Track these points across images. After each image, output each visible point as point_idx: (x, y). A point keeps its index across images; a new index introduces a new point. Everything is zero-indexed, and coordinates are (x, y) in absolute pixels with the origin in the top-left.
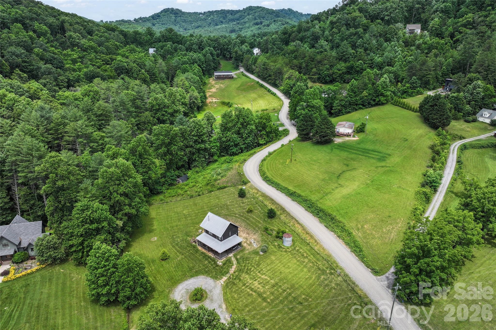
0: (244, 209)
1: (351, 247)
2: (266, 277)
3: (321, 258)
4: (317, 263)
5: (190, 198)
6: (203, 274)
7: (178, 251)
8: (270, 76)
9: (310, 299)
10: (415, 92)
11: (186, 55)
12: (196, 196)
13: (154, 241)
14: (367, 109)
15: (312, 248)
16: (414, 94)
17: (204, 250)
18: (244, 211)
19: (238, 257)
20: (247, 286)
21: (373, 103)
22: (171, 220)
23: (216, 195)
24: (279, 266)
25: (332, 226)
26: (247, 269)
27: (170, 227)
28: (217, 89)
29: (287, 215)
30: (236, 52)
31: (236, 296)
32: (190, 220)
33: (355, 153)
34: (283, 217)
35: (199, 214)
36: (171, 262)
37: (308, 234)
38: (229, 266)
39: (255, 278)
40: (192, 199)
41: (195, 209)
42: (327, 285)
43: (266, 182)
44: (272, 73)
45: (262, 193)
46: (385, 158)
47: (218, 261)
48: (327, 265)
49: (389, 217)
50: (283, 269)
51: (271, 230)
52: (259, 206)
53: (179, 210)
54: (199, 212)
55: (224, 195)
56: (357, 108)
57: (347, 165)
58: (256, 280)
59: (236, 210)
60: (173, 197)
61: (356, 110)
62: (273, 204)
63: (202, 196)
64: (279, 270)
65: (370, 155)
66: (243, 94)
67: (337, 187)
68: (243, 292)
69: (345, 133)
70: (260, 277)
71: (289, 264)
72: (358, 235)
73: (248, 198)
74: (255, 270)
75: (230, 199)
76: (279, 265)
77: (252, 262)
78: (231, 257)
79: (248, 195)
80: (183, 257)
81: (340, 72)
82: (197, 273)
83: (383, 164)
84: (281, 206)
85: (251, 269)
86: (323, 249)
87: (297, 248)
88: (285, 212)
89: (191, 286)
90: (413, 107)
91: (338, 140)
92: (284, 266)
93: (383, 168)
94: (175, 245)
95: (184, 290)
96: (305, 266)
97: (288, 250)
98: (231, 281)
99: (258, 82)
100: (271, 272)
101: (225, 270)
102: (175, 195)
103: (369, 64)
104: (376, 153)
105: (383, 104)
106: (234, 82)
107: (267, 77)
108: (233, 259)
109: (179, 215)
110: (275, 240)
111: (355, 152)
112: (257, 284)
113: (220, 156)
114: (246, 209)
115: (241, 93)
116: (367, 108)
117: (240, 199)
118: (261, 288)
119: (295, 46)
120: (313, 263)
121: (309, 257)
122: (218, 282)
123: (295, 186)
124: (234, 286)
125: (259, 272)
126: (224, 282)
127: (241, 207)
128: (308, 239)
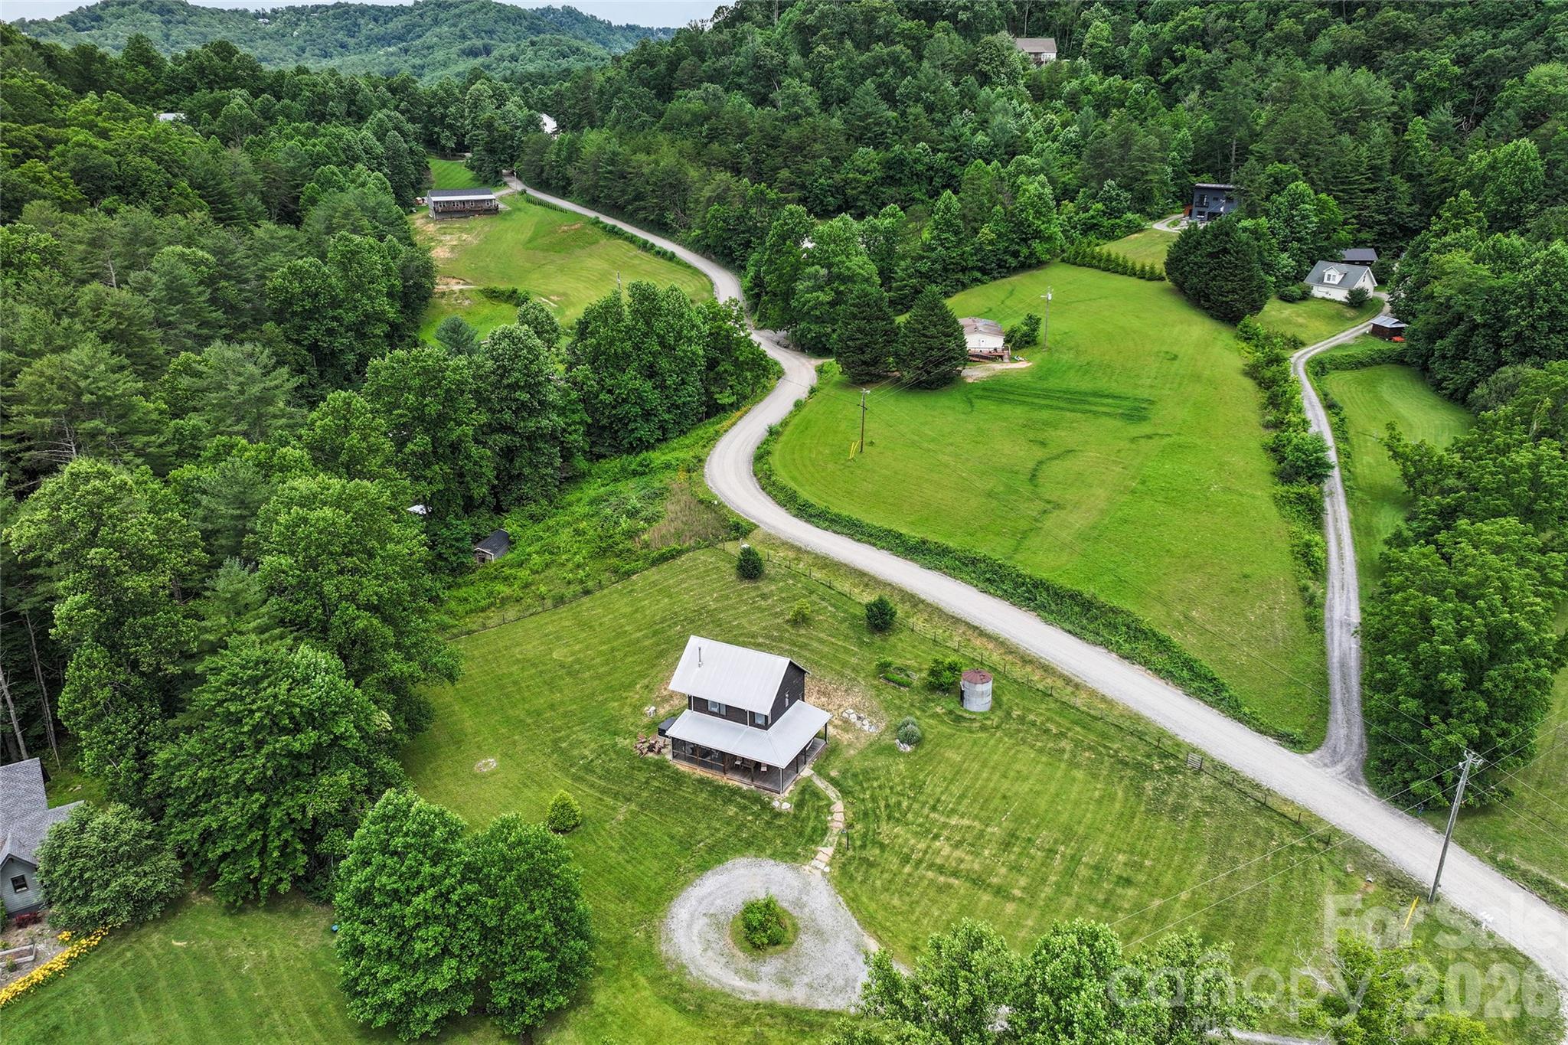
0: (776, 615)
1: (1181, 683)
2: (966, 822)
3: (1112, 731)
4: (1105, 747)
5: (555, 607)
6: (738, 852)
7: (603, 792)
8: (639, 197)
9: (1147, 863)
10: (1119, 226)
11: (314, 133)
12: (575, 597)
13: (493, 774)
14: (998, 282)
15: (1063, 703)
16: (1118, 232)
17: (700, 772)
18: (780, 621)
19: (834, 773)
20: (919, 862)
21: (1013, 262)
22: (519, 691)
23: (654, 584)
24: (988, 780)
25: (1091, 627)
26: (887, 806)
27: (529, 713)
28: (453, 248)
29: (930, 614)
30: (489, 125)
31: (896, 902)
32: (592, 678)
33: (1050, 407)
34: (918, 622)
35: (619, 655)
36: (599, 834)
37: (1031, 662)
38: (818, 810)
39: (928, 831)
40: (563, 610)
41: (596, 641)
42: (1177, 809)
43: (807, 521)
44: (649, 188)
45: (817, 556)
46: (1144, 413)
47: (772, 799)
48: (1142, 748)
49: (1245, 576)
50: (1006, 784)
51: (900, 670)
52: (823, 599)
53: (531, 648)
54: (613, 650)
55: (683, 581)
56: (966, 280)
57: (1043, 444)
58: (936, 837)
59: (750, 622)
60: (483, 610)
61: (964, 286)
62: (867, 585)
63: (598, 594)
64: (995, 789)
65: (1094, 408)
66: (552, 262)
67: (1045, 512)
68: (917, 885)
69: (985, 352)
70: (945, 825)
71: (1017, 766)
72: (1187, 643)
73: (772, 580)
74: (916, 806)
75: (714, 590)
76: (985, 775)
77: (889, 780)
78: (809, 779)
79: (768, 569)
80: (633, 807)
81: (868, 178)
82: (716, 855)
83: (1146, 429)
84: (901, 590)
85: (899, 804)
86: (1104, 699)
87: (1016, 713)
88: (921, 606)
89: (719, 902)
90: (1138, 267)
91: (973, 374)
92: (1004, 776)
93: (1155, 441)
94: (581, 773)
95: (701, 922)
96: (1073, 764)
97: (989, 723)
98: (854, 858)
99: (596, 222)
100: (975, 800)
101: (811, 824)
102: (492, 604)
103: (951, 151)
104: (1110, 401)
105: (1040, 264)
106: (507, 224)
107: (628, 202)
108: (820, 784)
109: (541, 668)
110: (928, 700)
111: (1043, 402)
112: (946, 851)
113: (598, 458)
114: (782, 613)
115: (545, 258)
116: (995, 279)
117: (746, 584)
118: (968, 858)
119: (706, 101)
120: (1090, 748)
121: (1070, 734)
122: (807, 868)
123: (912, 523)
124: (873, 871)
125: (934, 808)
126: (830, 865)
127: (761, 610)
128: (1036, 678)
